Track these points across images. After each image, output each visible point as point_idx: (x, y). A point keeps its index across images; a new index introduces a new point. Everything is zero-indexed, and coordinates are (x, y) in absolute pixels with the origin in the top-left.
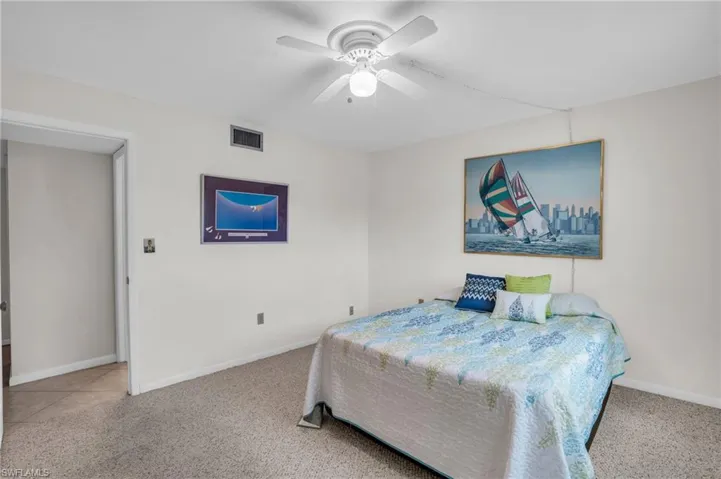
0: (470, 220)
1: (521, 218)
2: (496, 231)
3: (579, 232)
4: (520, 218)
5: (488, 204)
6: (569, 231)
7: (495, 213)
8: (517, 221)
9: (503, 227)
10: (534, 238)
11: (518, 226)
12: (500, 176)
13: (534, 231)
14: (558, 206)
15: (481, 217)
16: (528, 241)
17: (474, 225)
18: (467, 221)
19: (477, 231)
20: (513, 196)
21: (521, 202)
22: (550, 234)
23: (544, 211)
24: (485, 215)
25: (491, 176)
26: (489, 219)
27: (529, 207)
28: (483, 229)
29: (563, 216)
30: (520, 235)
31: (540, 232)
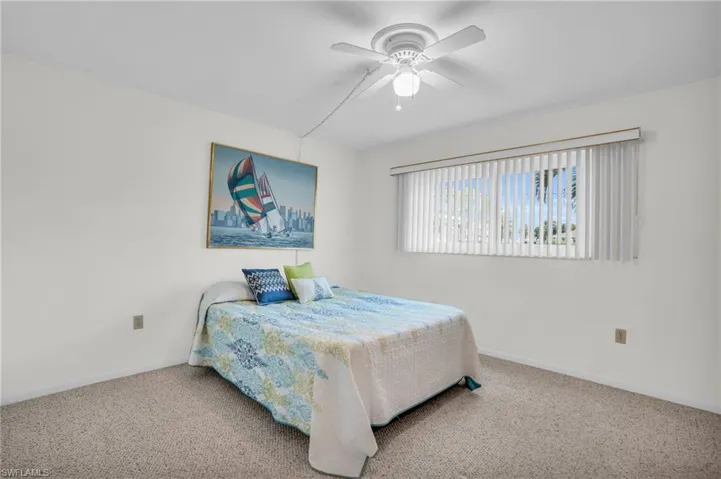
0: (216, 212)
1: (266, 215)
2: (243, 225)
3: (303, 230)
4: (264, 215)
5: (237, 197)
6: (298, 229)
7: (243, 207)
8: (262, 217)
9: (250, 222)
10: (276, 233)
11: (262, 222)
12: (249, 172)
13: (275, 227)
14: (291, 209)
15: (229, 210)
16: (270, 235)
17: (221, 218)
18: (212, 212)
19: (223, 224)
20: (260, 193)
21: (266, 201)
22: (285, 230)
23: (282, 212)
24: (233, 208)
25: (241, 169)
26: (237, 212)
27: (271, 206)
28: (230, 222)
29: (294, 218)
30: (264, 230)
31: (278, 229)
